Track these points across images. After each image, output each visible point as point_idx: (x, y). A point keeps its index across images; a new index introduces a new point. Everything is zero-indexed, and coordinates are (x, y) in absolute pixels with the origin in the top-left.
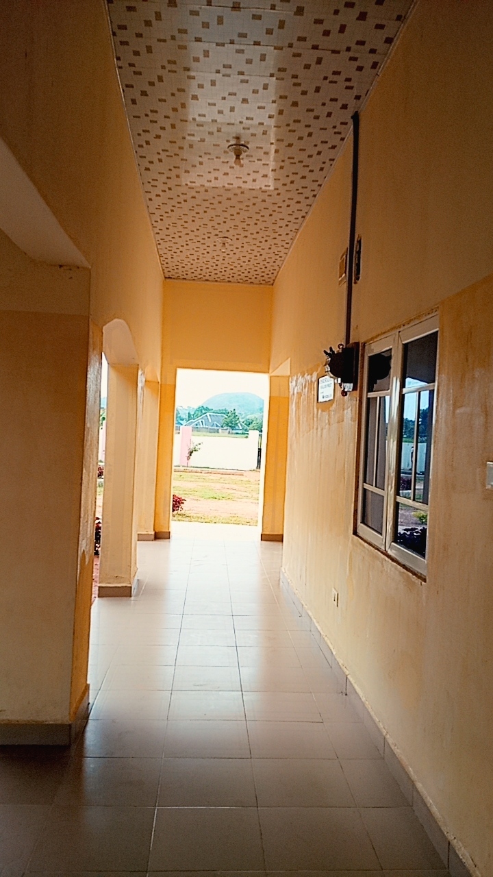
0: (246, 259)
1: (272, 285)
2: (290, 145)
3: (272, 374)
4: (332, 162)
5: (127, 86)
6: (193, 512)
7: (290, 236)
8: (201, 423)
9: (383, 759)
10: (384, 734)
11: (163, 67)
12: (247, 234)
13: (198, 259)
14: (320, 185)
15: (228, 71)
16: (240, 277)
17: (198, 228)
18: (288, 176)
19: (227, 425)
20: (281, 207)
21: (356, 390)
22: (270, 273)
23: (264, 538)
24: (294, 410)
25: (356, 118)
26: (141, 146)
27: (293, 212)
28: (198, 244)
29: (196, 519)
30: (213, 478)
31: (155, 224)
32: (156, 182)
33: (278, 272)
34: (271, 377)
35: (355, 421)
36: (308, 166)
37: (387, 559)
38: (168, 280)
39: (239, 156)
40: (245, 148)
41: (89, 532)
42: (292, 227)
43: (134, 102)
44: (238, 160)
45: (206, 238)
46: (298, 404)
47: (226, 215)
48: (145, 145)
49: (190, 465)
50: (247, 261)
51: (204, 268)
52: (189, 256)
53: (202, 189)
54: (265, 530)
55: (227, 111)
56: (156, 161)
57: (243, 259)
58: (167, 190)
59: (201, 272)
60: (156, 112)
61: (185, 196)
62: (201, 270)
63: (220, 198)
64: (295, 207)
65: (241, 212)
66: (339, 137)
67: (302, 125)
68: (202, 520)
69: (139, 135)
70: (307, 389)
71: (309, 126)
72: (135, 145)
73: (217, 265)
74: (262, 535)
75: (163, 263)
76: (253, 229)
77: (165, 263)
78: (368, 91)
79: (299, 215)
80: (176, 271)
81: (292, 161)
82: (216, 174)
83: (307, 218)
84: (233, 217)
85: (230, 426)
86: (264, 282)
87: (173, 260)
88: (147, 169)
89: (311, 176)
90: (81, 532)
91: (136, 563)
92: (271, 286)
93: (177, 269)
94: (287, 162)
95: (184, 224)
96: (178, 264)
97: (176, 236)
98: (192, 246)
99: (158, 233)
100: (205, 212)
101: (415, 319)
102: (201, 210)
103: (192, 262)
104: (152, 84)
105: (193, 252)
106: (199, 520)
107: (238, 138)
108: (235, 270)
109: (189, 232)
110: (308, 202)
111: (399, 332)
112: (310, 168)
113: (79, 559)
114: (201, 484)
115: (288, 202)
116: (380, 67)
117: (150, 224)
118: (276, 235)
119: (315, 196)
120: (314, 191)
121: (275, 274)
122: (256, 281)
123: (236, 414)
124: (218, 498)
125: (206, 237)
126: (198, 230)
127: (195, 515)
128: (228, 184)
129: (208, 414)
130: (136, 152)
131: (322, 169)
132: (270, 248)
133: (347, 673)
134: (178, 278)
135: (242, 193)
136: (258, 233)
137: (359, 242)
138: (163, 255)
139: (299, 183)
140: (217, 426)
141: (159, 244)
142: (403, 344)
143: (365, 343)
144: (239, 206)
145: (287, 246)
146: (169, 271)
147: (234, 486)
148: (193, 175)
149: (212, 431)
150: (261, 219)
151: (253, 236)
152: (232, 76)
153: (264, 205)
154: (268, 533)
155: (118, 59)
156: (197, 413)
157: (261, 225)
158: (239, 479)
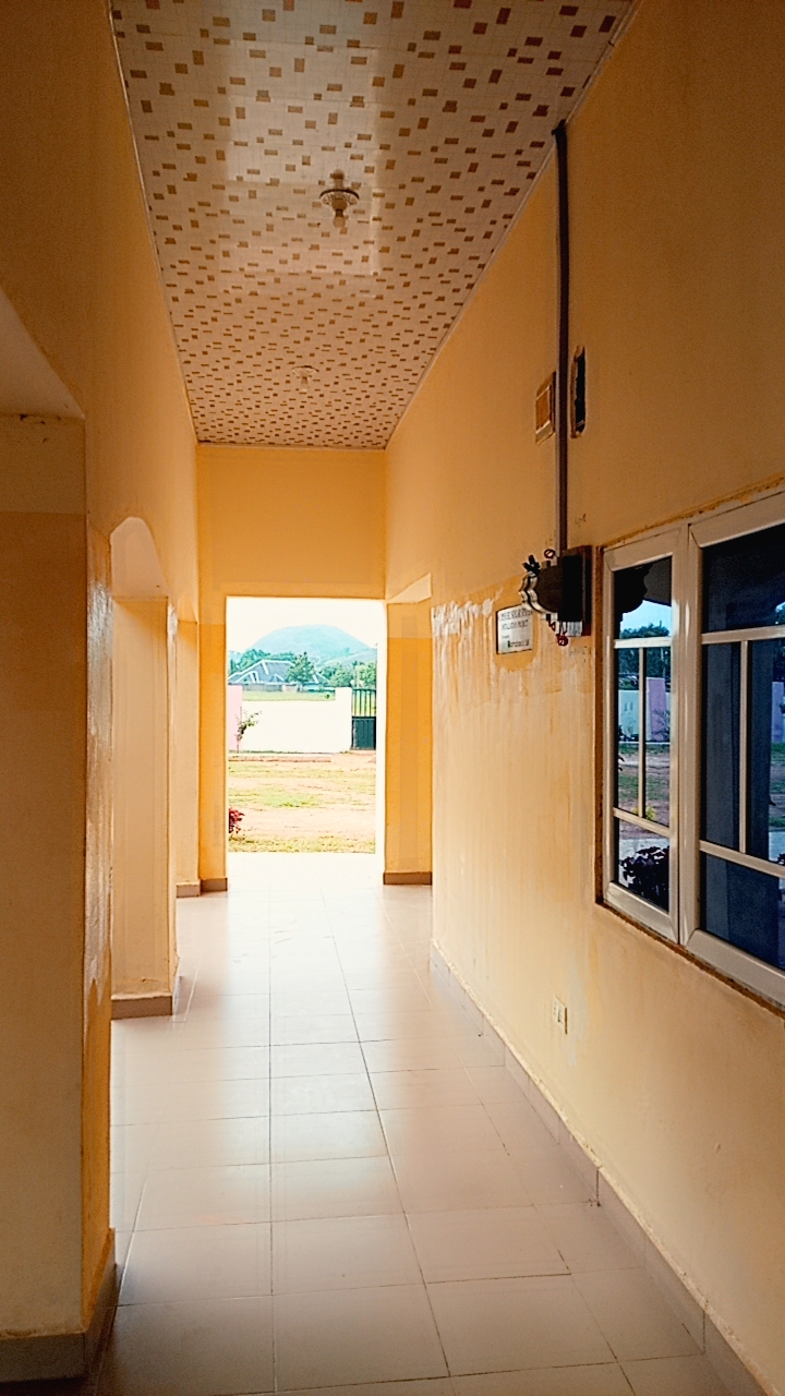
0: (341, 406)
1: (384, 448)
2: (435, 189)
3: (391, 602)
4: (507, 221)
5: (135, 74)
6: (257, 832)
7: (421, 362)
8: (252, 676)
9: (703, 1353)
10: (703, 1305)
11: (204, 33)
12: (346, 359)
13: (258, 406)
14: (482, 266)
15: (329, 39)
16: (329, 437)
17: (260, 350)
18: (425, 250)
19: (295, 678)
20: (408, 309)
21: (589, 634)
22: (381, 428)
23: (390, 879)
24: (444, 665)
25: (561, 133)
26: (159, 197)
27: (430, 317)
28: (258, 381)
29: (264, 846)
30: (282, 769)
31: (183, 346)
32: (185, 265)
33: (395, 426)
34: (388, 605)
35: (590, 691)
36: (464, 230)
37: (687, 962)
38: (203, 445)
39: (342, 211)
40: (352, 196)
41: (101, 940)
42: (426, 344)
43: (147, 107)
44: (339, 218)
45: (274, 369)
46: (452, 654)
47: (309, 325)
48: (166, 194)
49: (241, 749)
50: (342, 409)
51: (267, 423)
52: (242, 401)
53: (269, 279)
54: (389, 866)
55: (322, 122)
56: (187, 225)
57: (336, 405)
58: (206, 280)
59: (262, 430)
60: (189, 127)
61: (238, 291)
62: (262, 426)
63: (302, 293)
64: (433, 307)
65: (338, 319)
66: (526, 171)
67: (460, 148)
68: (275, 847)
69: (156, 174)
70: (470, 628)
71: (473, 151)
72: (148, 195)
73: (290, 417)
74: (384, 875)
75: (195, 415)
76: (356, 350)
77: (198, 415)
78: (589, 77)
79: (440, 322)
80: (218, 428)
81: (435, 220)
82: (296, 248)
83: (453, 330)
84: (322, 330)
85: (300, 680)
86: (369, 444)
87: (212, 409)
88: (170, 241)
89: (467, 250)
90: (88, 947)
91: (175, 950)
92: (382, 451)
93: (221, 425)
94: (428, 221)
95: (234, 343)
96: (222, 416)
97: (220, 366)
98: (247, 383)
99: (189, 362)
100: (274, 321)
101: (732, 498)
102: (266, 317)
103: (247, 412)
104: (181, 69)
105: (249, 394)
106: (270, 847)
107: (338, 177)
108: (321, 425)
109: (244, 359)
110: (458, 298)
111: (689, 525)
112: (467, 234)
113: (85, 1002)
114: (265, 781)
115: (422, 299)
116: (617, 27)
117: (174, 346)
118: (396, 361)
119: (470, 286)
120: (470, 276)
121: (389, 431)
122: (357, 443)
123: (309, 660)
124: (295, 804)
125: (272, 367)
126: (259, 354)
127: (261, 838)
128: (318, 267)
129: (263, 662)
130: (150, 208)
131: (488, 235)
132: (384, 385)
133: (598, 1164)
134: (221, 441)
135: (343, 283)
136: (364, 357)
137: (580, 361)
138: (196, 401)
139: (446, 262)
140: (279, 680)
141: (190, 382)
142: (702, 549)
143: (602, 548)
144: (333, 308)
145: (413, 379)
146: (207, 430)
147: (319, 782)
148: (254, 252)
149: (270, 688)
150: (373, 331)
151: (357, 364)
152: (335, 51)
153: (380, 305)
154: (395, 871)
155: (117, 15)
156: (245, 660)
157: (372, 343)
158: (324, 768)
